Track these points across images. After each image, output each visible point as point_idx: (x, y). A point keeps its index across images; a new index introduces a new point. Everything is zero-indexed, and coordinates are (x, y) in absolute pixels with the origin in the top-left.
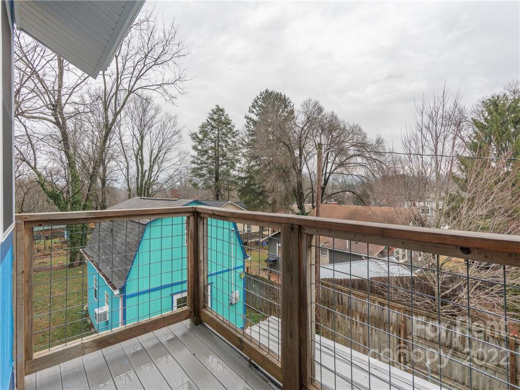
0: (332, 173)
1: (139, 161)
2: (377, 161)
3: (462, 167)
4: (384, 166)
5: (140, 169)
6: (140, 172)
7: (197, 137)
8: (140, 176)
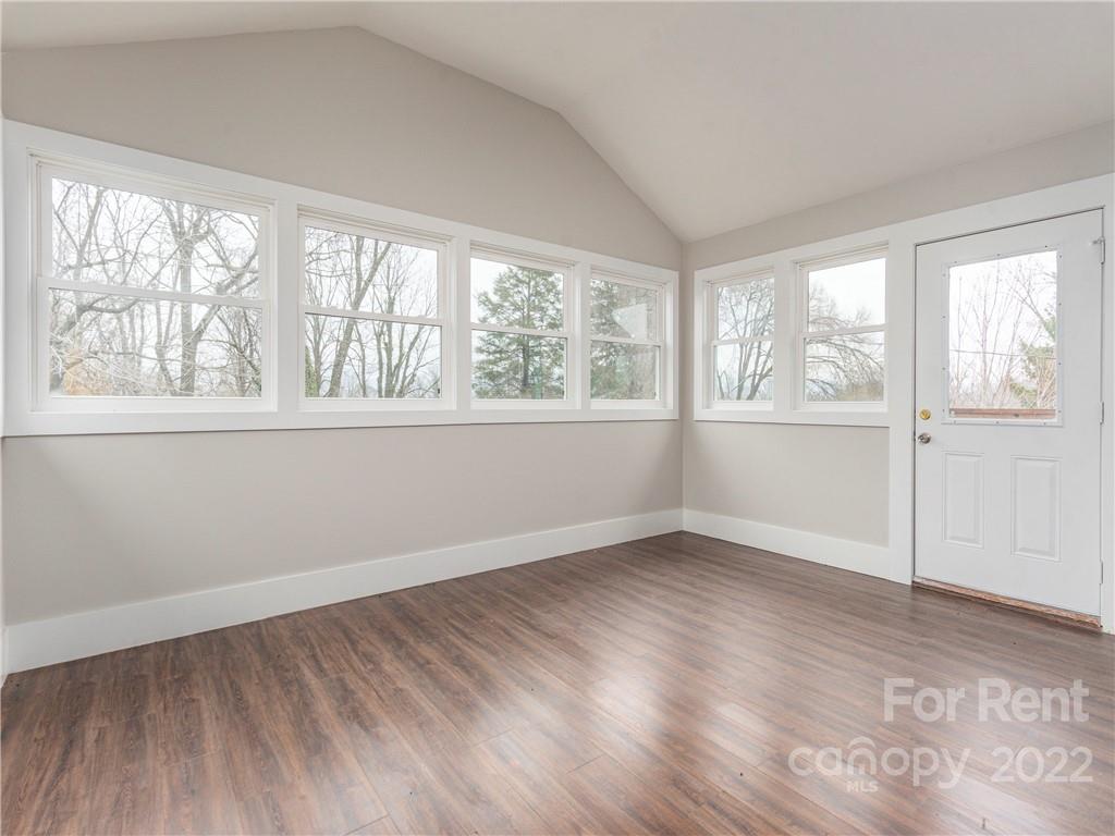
0: (766, 375)
1: (383, 345)
2: (857, 354)
3: (1031, 367)
4: (872, 364)
5: (385, 361)
6: (385, 367)
7: (488, 300)
8: (384, 376)
